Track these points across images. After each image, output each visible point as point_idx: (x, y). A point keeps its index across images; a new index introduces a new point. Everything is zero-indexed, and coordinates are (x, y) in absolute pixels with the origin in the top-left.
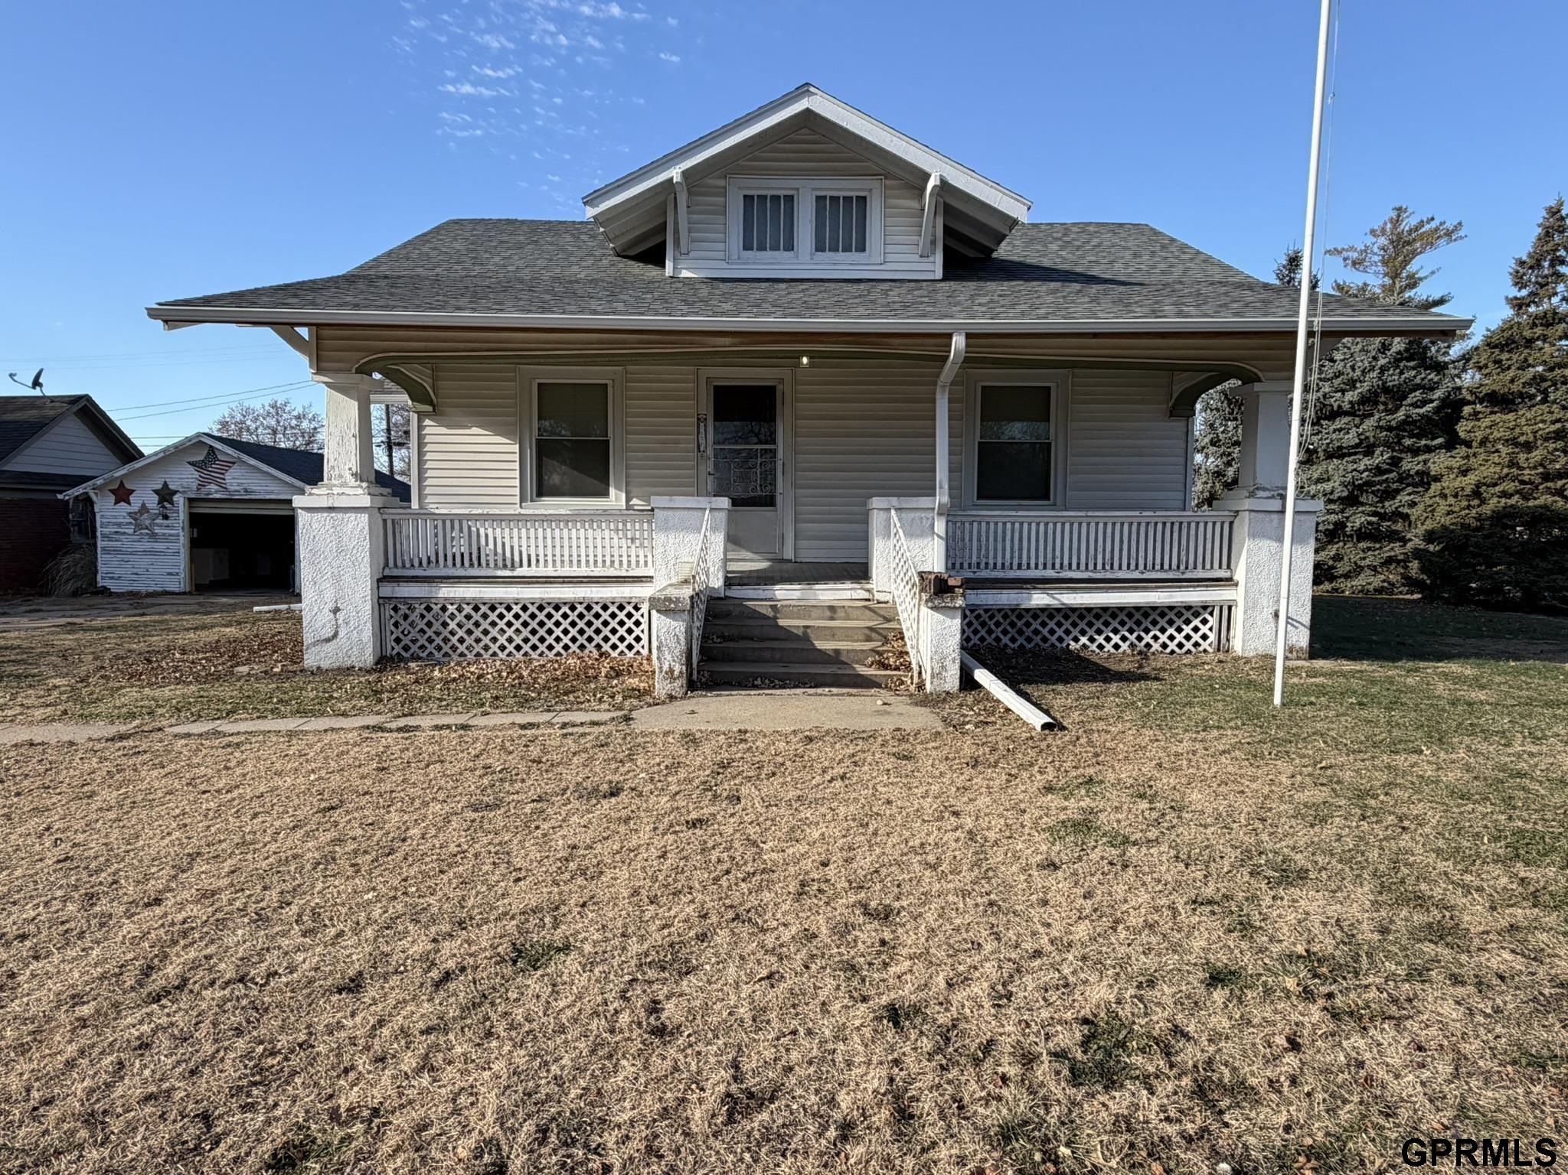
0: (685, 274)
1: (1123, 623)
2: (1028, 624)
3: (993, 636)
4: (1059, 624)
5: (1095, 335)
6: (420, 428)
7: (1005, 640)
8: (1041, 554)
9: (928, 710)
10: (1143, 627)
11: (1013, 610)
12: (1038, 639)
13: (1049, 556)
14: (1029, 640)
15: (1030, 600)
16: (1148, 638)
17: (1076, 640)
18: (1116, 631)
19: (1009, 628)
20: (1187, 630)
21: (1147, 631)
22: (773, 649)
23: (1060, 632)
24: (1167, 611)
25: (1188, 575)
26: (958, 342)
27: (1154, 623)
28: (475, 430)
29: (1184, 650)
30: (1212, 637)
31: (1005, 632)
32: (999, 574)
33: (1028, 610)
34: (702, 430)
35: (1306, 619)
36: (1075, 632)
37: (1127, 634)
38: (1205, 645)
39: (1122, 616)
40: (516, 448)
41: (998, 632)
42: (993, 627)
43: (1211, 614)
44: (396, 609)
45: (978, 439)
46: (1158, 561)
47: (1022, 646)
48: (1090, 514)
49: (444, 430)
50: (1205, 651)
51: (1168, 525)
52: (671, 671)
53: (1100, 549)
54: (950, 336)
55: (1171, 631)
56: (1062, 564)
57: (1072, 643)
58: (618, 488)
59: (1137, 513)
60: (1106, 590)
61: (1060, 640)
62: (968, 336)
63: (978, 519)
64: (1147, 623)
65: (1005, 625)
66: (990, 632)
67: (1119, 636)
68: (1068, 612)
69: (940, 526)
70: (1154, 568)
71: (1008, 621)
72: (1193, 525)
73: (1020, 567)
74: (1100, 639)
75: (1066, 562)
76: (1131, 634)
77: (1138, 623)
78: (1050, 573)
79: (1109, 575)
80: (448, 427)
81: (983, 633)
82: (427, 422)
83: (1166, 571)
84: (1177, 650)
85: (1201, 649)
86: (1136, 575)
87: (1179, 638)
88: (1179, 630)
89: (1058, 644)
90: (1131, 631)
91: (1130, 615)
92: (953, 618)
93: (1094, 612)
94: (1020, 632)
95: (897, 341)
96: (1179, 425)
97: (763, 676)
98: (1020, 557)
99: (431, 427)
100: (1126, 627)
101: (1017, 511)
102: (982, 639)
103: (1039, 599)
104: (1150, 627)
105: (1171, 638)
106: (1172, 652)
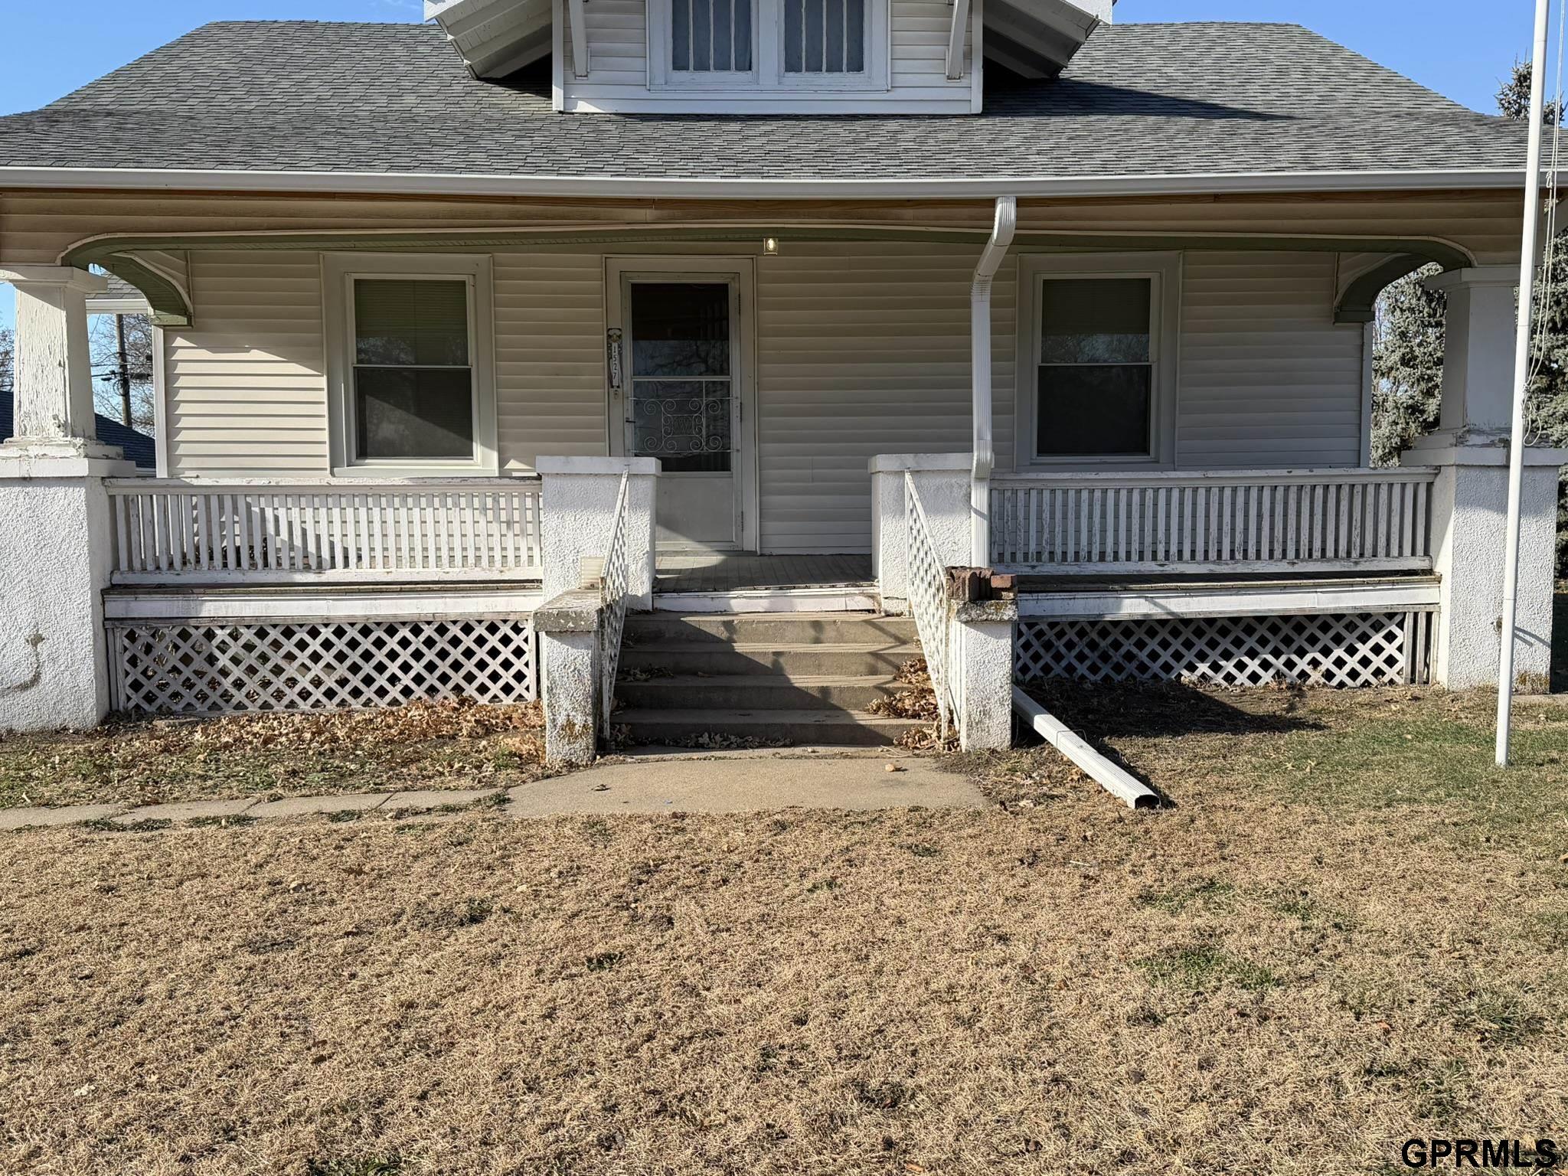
0: (583, 107)
1: (1263, 642)
2: (1116, 645)
3: (1064, 663)
4: (1165, 645)
5: (1217, 198)
6: (168, 351)
7: (1082, 669)
8: (1135, 538)
9: (962, 777)
10: (1294, 646)
11: (1093, 624)
12: (1131, 668)
13: (1148, 540)
14: (1118, 668)
15: (1119, 607)
16: (1302, 664)
17: (1192, 668)
18: (1252, 654)
19: (1086, 651)
20: (1364, 650)
21: (1301, 653)
22: (727, 689)
23: (1166, 656)
24: (1331, 621)
25: (1363, 567)
26: (1005, 212)
27: (1313, 640)
28: (256, 354)
29: (1360, 681)
30: (1403, 661)
31: (1081, 657)
32: (1072, 569)
33: (1116, 624)
34: (615, 354)
35: (1545, 631)
36: (1189, 656)
37: (1270, 658)
38: (1391, 673)
39: (1262, 631)
40: (323, 382)
41: (1071, 657)
42: (1063, 650)
43: (1401, 625)
44: (132, 637)
45: (1038, 360)
46: (1317, 544)
47: (1107, 677)
48: (1210, 474)
49: (205, 354)
50: (1392, 682)
51: (1333, 490)
52: (570, 725)
53: (1227, 528)
54: (991, 203)
55: (1339, 652)
56: (1167, 552)
57: (1185, 673)
58: (486, 444)
59: (1284, 472)
60: (1238, 591)
61: (1167, 668)
62: (1020, 203)
63: (1039, 485)
64: (1300, 641)
65: (1081, 646)
66: (1058, 657)
67: (1257, 662)
68: (1179, 625)
69: (979, 497)
70: (1310, 555)
71: (1086, 640)
72: (1371, 490)
73: (1102, 557)
74: (1229, 666)
75: (1174, 549)
76: (1277, 657)
77: (1288, 641)
78: (1149, 567)
79: (1240, 568)
80: (213, 349)
81: (1047, 658)
82: (179, 342)
83: (1329, 560)
84: (1348, 681)
85: (1386, 679)
86: (1283, 567)
87: (1352, 662)
88: (1351, 651)
89: (1163, 675)
90: (1277, 654)
91: (1274, 629)
92: (999, 637)
93: (1219, 624)
94: (1105, 657)
95: (909, 212)
96: (1347, 335)
97: (712, 730)
98: (1103, 543)
99: (185, 349)
100: (1270, 647)
101: (1098, 471)
102: (1047, 669)
103: (1132, 607)
104: (1307, 646)
105: (1340, 663)
106: (1341, 685)
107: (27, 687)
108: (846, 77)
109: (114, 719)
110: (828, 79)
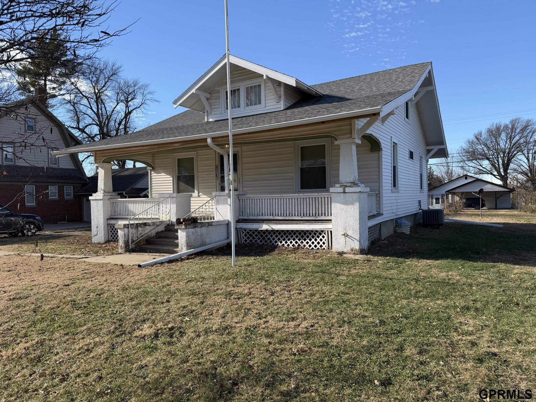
0: (211, 120)
1: (297, 237)
2: (267, 236)
3: (255, 240)
4: (277, 236)
6: (151, 174)
10: (304, 238)
11: (256, 231)
12: (268, 241)
13: (271, 211)
14: (266, 242)
15: (262, 227)
16: (305, 243)
17: (281, 242)
18: (294, 240)
19: (260, 237)
20: (318, 240)
21: (305, 240)
23: (276, 239)
25: (318, 218)
27: (308, 237)
28: (163, 174)
29: (317, 248)
30: (326, 244)
31: (259, 238)
32: (255, 218)
33: (262, 231)
34: (217, 170)
35: (357, 237)
36: (281, 239)
37: (298, 241)
38: (324, 246)
39: (297, 234)
40: (172, 179)
41: (256, 238)
42: (255, 237)
43: (325, 234)
44: (111, 227)
45: (300, 166)
46: (308, 213)
47: (263, 243)
48: (282, 195)
49: (156, 174)
50: (324, 249)
51: (311, 199)
52: (122, 246)
53: (288, 208)
54: (207, 139)
55: (313, 240)
57: (279, 243)
58: (196, 190)
59: (297, 195)
60: (287, 224)
61: (276, 242)
64: (305, 237)
65: (259, 236)
66: (254, 238)
67: (295, 242)
68: (274, 232)
69: (229, 201)
70: (307, 215)
71: (260, 234)
72: (320, 199)
74: (289, 242)
75: (277, 213)
76: (299, 241)
77: (302, 237)
78: (271, 217)
79: (290, 218)
80: (157, 173)
81: (251, 238)
82: (152, 172)
83: (305, 216)
84: (314, 248)
85: (323, 248)
86: (299, 218)
87: (316, 243)
88: (316, 240)
89: (275, 244)
90: (299, 240)
91: (300, 234)
94: (264, 239)
97: (152, 249)
99: (154, 174)
100: (298, 238)
103: (265, 227)
105: (313, 243)
106: (313, 248)
107: (96, 235)
108: (258, 106)
109: (108, 241)
110: (254, 107)
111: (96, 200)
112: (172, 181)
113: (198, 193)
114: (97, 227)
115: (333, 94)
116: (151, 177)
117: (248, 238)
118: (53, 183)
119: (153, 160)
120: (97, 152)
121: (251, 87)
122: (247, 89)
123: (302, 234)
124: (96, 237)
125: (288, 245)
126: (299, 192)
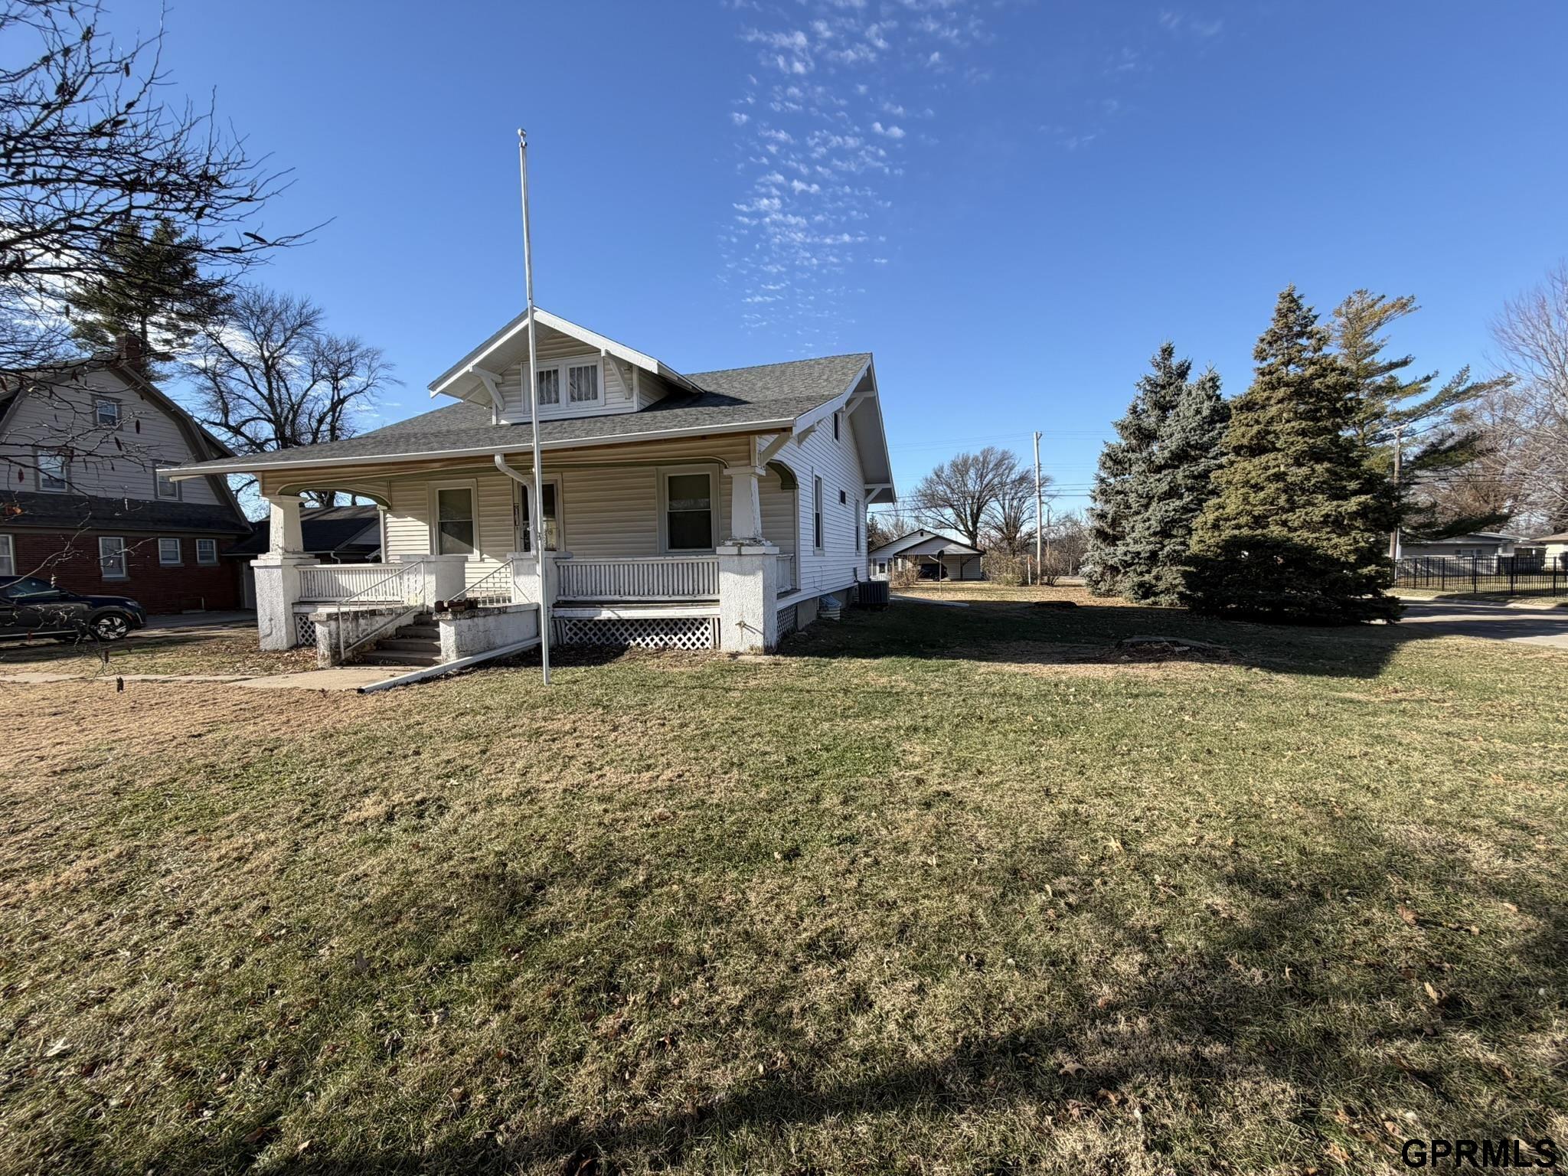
0: (503, 422)
1: (662, 629)
2: (609, 629)
3: (588, 636)
4: (627, 630)
6: (385, 519)
7: (594, 639)
10: (673, 632)
11: (590, 621)
12: (612, 639)
14: (608, 639)
15: (600, 614)
16: (675, 639)
17: (635, 640)
18: (657, 635)
19: (597, 632)
20: (698, 634)
21: (676, 635)
23: (626, 635)
25: (698, 598)
27: (680, 629)
28: (409, 519)
29: (695, 647)
30: (711, 640)
31: (595, 634)
32: (589, 598)
33: (600, 621)
34: (517, 513)
35: (761, 628)
37: (663, 637)
38: (707, 644)
39: (663, 625)
40: (427, 528)
41: (591, 634)
42: (588, 631)
43: (709, 623)
44: (301, 619)
45: (667, 509)
46: (681, 588)
49: (395, 519)
50: (707, 648)
51: (685, 565)
54: (493, 456)
55: (689, 635)
57: (631, 642)
58: (477, 548)
60: (646, 608)
61: (626, 640)
63: (576, 564)
64: (676, 629)
65: (595, 630)
66: (586, 634)
67: (658, 638)
68: (622, 622)
70: (678, 593)
71: (597, 627)
73: (601, 594)
74: (648, 640)
75: (627, 590)
77: (671, 629)
78: (617, 598)
79: (650, 598)
81: (581, 635)
82: (388, 515)
84: (691, 647)
85: (705, 647)
86: (666, 598)
88: (694, 634)
89: (623, 642)
90: (666, 635)
91: (667, 624)
94: (604, 635)
96: (788, 494)
98: (601, 587)
99: (390, 518)
100: (664, 632)
102: (581, 639)
103: (606, 614)
104: (678, 632)
105: (689, 639)
106: (688, 649)
107: (269, 635)
108: (591, 402)
109: (296, 647)
110: (584, 403)
111: (266, 567)
112: (428, 533)
113: (481, 555)
114: (271, 620)
115: (721, 391)
116: (385, 524)
117: (576, 634)
118: (168, 534)
119: (390, 491)
120: (267, 474)
121: (580, 369)
122: (572, 370)
123: (672, 625)
124: (269, 639)
125: (647, 645)
126: (666, 554)
